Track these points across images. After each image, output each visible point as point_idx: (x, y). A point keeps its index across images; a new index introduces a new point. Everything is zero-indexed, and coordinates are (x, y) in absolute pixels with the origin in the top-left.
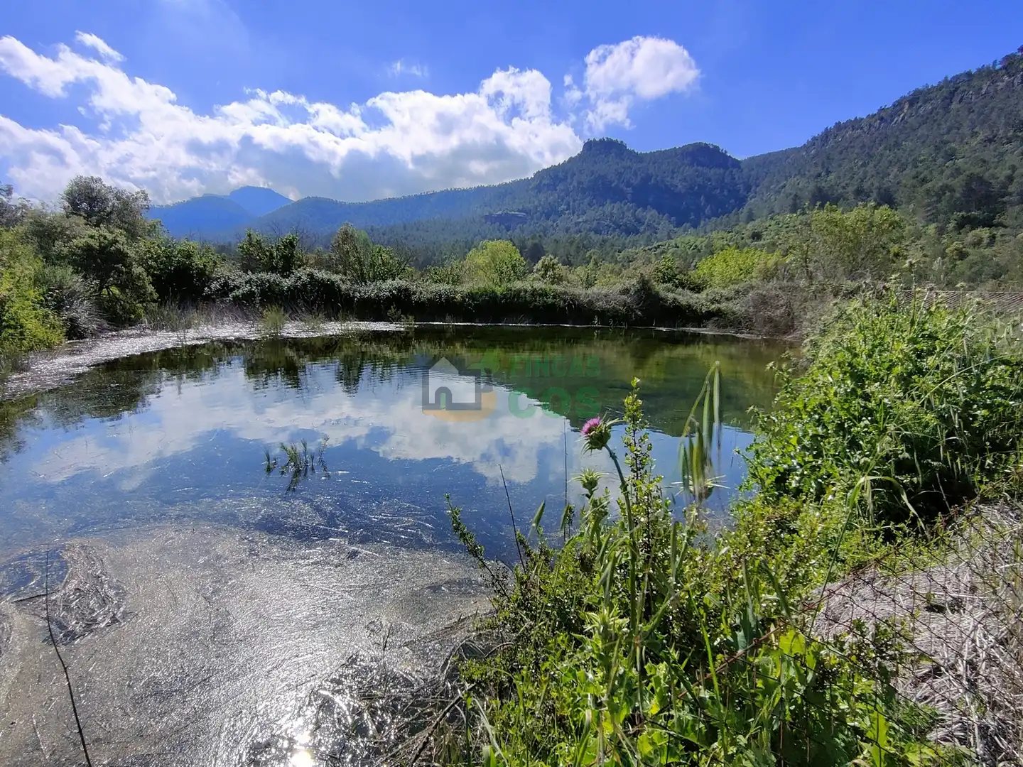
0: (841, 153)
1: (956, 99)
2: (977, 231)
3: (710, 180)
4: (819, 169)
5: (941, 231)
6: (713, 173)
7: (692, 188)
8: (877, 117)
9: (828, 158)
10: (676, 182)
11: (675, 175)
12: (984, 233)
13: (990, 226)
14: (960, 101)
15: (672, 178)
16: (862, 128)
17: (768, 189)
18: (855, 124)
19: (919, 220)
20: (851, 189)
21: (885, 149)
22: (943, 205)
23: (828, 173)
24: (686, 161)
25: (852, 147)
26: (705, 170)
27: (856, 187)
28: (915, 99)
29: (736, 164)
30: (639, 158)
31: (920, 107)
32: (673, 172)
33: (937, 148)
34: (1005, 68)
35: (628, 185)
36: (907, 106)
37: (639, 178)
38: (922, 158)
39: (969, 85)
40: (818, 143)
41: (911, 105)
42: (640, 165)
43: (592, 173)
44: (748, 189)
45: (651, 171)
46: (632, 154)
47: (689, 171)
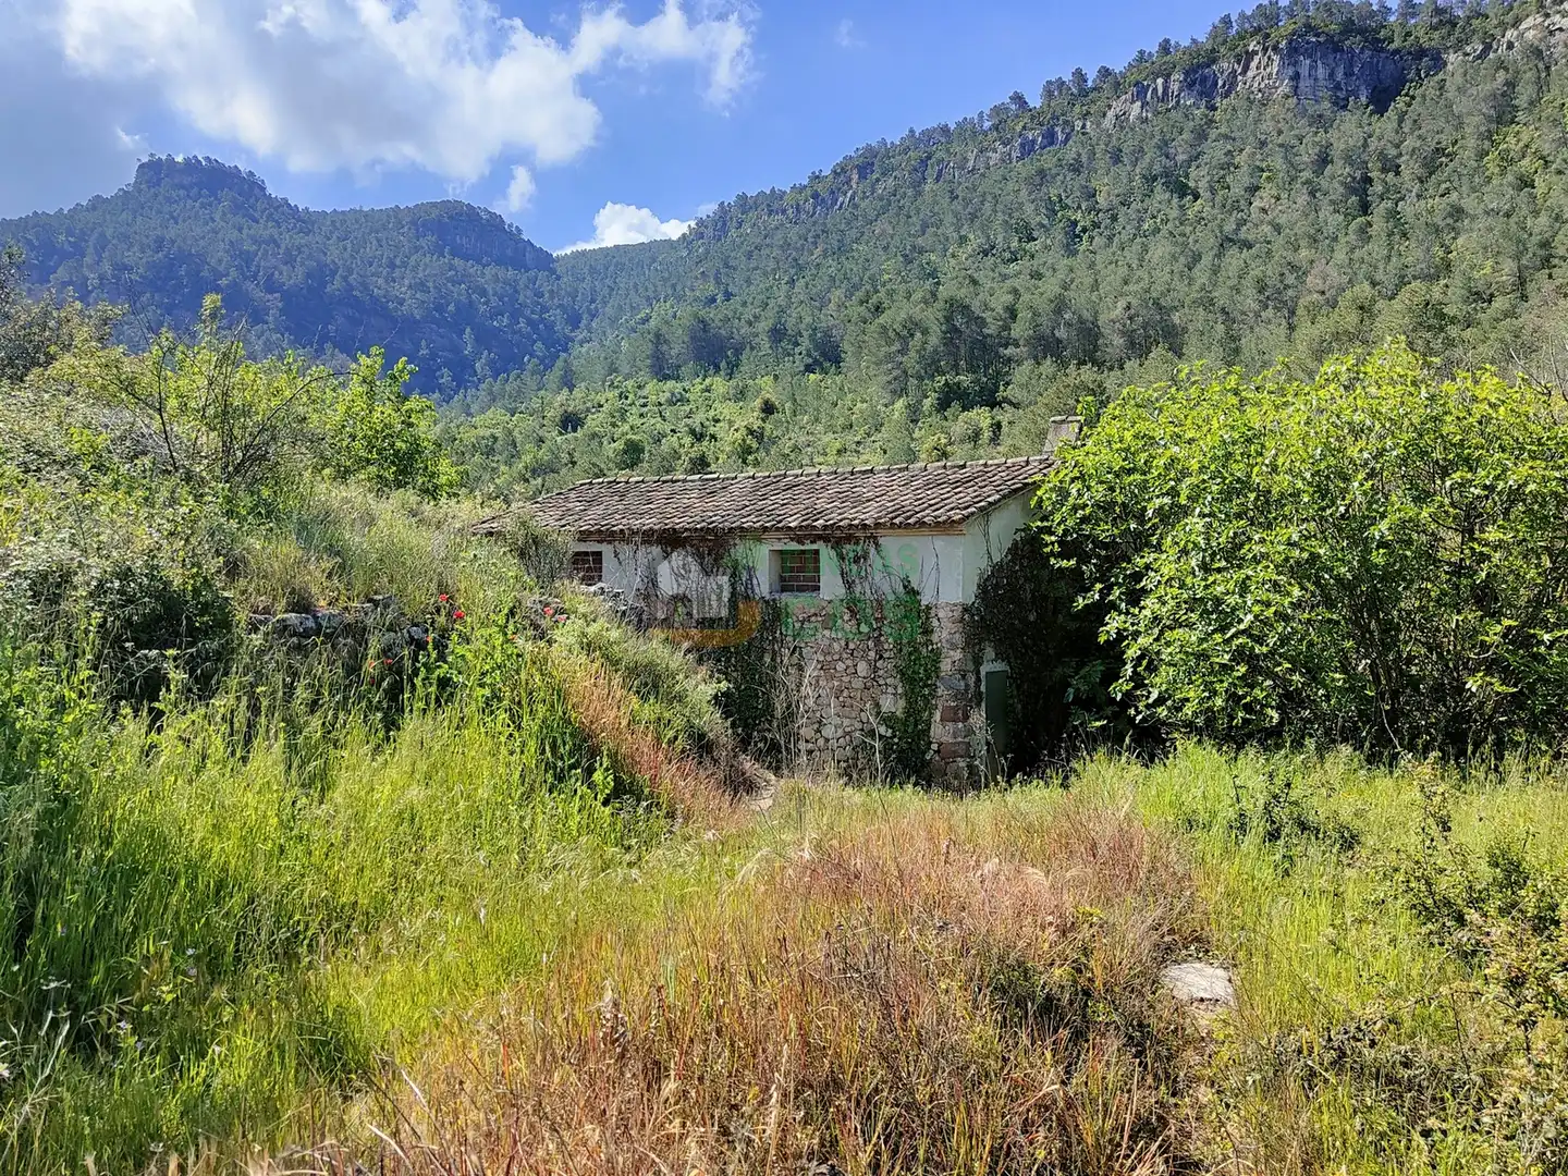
0: (749, 256)
1: (931, 173)
2: (972, 414)
3: (483, 293)
4: (711, 288)
5: (914, 414)
6: (489, 276)
7: (440, 308)
8: (809, 192)
9: (727, 266)
10: (401, 290)
11: (397, 274)
12: (981, 417)
13: (993, 404)
14: (937, 180)
15: (391, 280)
16: (784, 212)
17: (613, 321)
18: (771, 202)
19: (876, 391)
20: (763, 326)
21: (825, 255)
22: (911, 361)
23: (728, 296)
24: (422, 242)
25: (767, 245)
26: (473, 268)
27: (771, 322)
28: (867, 164)
29: (545, 260)
30: (304, 221)
31: (878, 180)
32: (392, 266)
33: (908, 260)
34: (996, 128)
35: (271, 287)
36: (855, 177)
37: (300, 271)
38: (886, 277)
39: (948, 151)
40: (709, 232)
41: (863, 176)
42: (300, 240)
43: (160, 244)
44: (574, 322)
45: (333, 254)
46: (282, 211)
47: (430, 266)
